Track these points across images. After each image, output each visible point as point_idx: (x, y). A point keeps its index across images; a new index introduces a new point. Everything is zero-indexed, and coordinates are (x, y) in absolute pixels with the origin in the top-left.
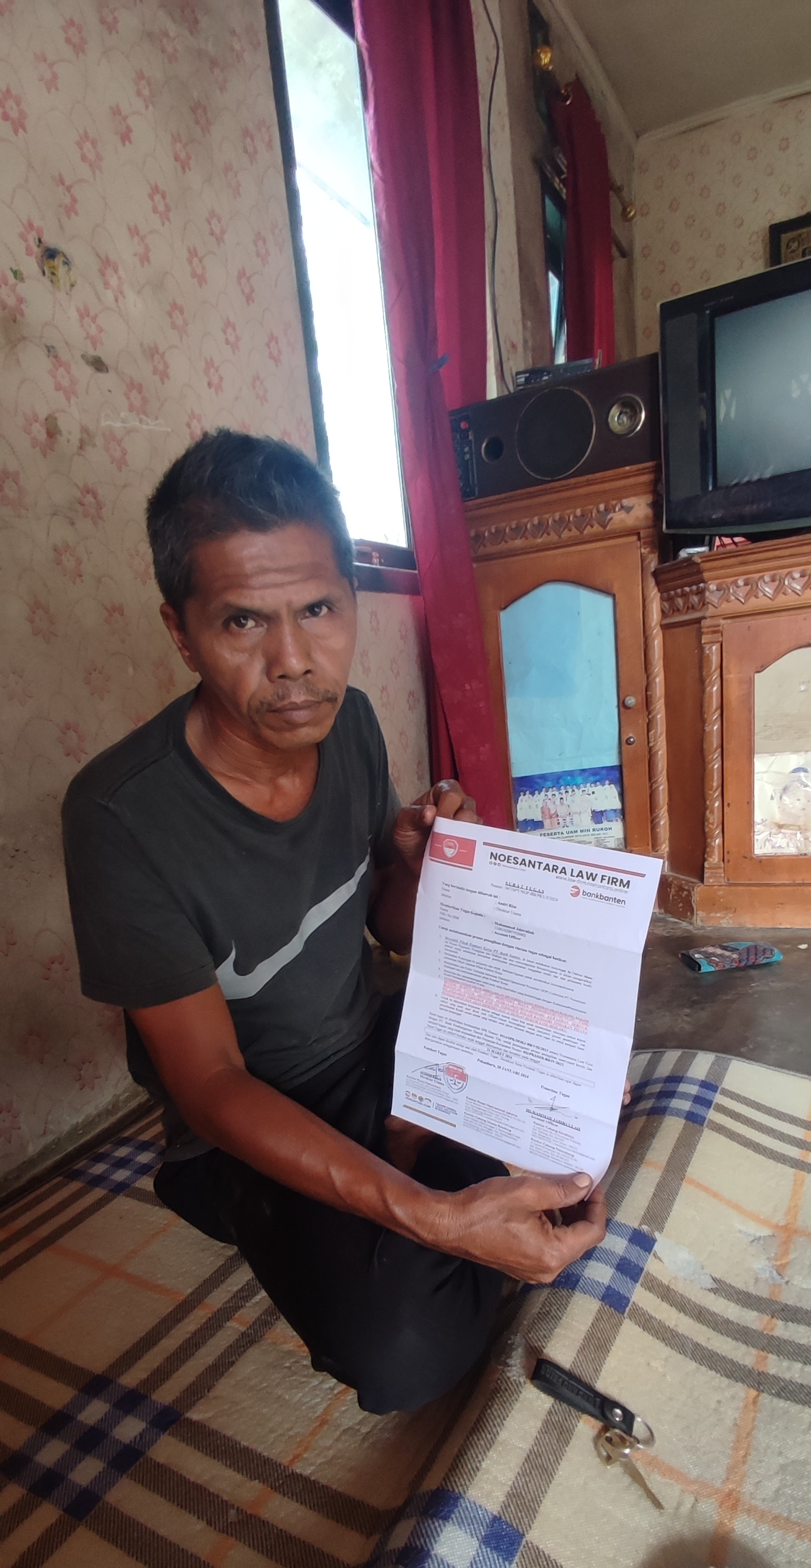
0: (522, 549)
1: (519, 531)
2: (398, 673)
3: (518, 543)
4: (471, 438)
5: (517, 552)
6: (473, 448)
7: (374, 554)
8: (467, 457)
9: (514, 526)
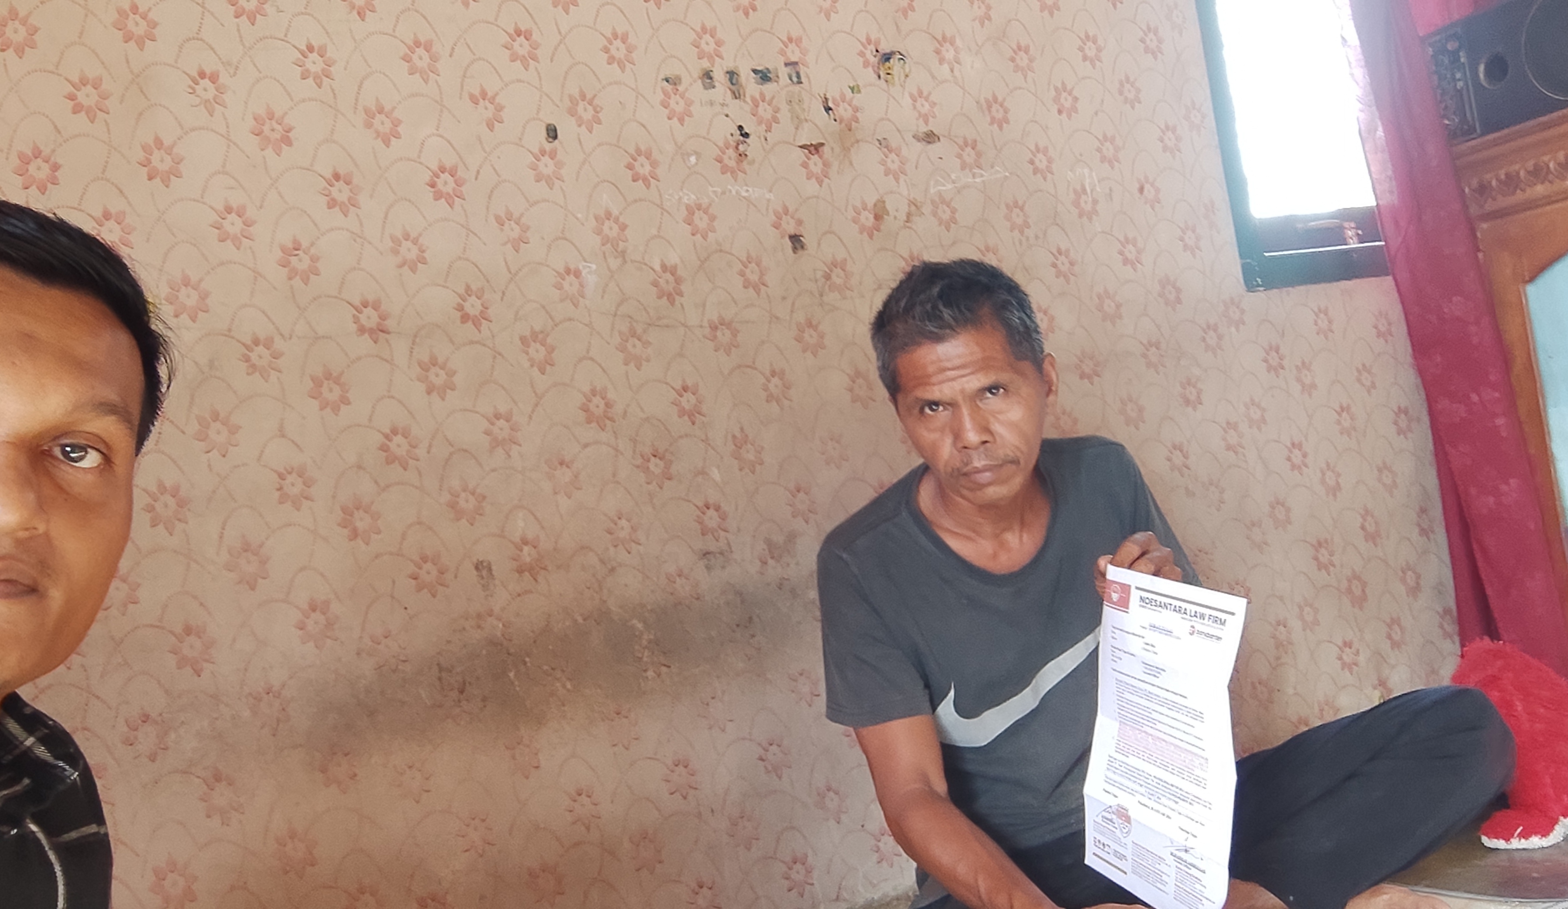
0: (1544, 197)
1: (1539, 174)
2: (1373, 385)
3: (1540, 189)
4: (1462, 60)
5: (1540, 203)
6: (1468, 73)
7: (1346, 225)
8: (1460, 84)
9: (1531, 168)
